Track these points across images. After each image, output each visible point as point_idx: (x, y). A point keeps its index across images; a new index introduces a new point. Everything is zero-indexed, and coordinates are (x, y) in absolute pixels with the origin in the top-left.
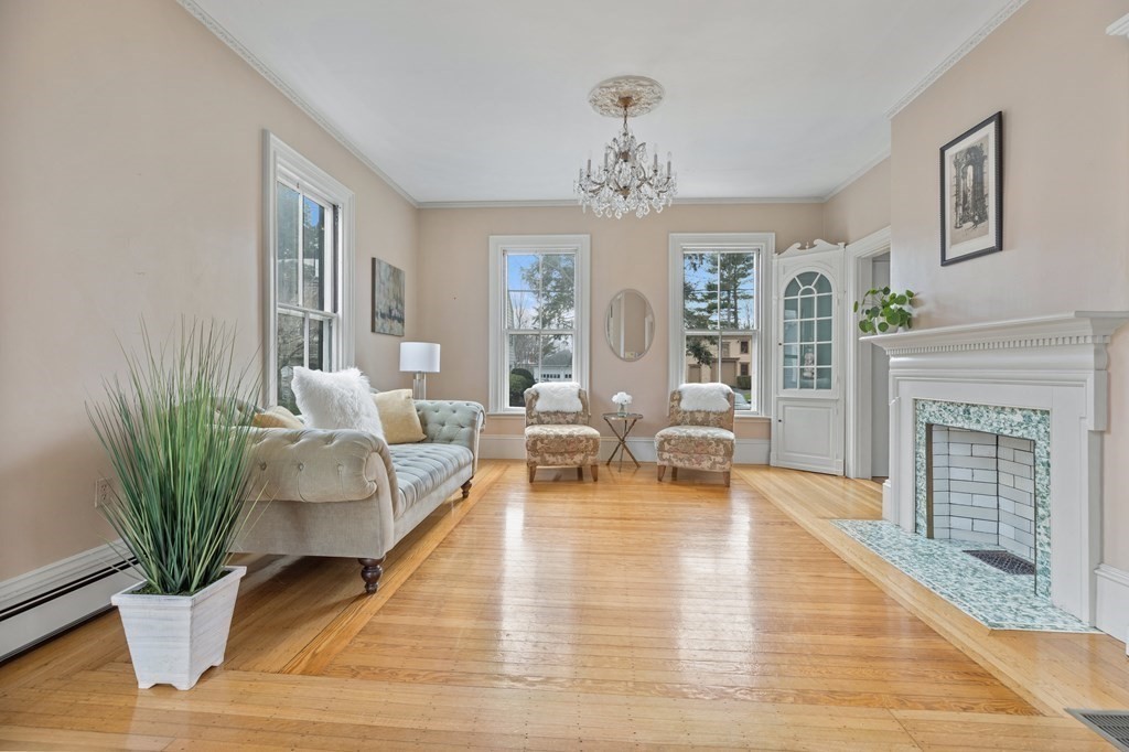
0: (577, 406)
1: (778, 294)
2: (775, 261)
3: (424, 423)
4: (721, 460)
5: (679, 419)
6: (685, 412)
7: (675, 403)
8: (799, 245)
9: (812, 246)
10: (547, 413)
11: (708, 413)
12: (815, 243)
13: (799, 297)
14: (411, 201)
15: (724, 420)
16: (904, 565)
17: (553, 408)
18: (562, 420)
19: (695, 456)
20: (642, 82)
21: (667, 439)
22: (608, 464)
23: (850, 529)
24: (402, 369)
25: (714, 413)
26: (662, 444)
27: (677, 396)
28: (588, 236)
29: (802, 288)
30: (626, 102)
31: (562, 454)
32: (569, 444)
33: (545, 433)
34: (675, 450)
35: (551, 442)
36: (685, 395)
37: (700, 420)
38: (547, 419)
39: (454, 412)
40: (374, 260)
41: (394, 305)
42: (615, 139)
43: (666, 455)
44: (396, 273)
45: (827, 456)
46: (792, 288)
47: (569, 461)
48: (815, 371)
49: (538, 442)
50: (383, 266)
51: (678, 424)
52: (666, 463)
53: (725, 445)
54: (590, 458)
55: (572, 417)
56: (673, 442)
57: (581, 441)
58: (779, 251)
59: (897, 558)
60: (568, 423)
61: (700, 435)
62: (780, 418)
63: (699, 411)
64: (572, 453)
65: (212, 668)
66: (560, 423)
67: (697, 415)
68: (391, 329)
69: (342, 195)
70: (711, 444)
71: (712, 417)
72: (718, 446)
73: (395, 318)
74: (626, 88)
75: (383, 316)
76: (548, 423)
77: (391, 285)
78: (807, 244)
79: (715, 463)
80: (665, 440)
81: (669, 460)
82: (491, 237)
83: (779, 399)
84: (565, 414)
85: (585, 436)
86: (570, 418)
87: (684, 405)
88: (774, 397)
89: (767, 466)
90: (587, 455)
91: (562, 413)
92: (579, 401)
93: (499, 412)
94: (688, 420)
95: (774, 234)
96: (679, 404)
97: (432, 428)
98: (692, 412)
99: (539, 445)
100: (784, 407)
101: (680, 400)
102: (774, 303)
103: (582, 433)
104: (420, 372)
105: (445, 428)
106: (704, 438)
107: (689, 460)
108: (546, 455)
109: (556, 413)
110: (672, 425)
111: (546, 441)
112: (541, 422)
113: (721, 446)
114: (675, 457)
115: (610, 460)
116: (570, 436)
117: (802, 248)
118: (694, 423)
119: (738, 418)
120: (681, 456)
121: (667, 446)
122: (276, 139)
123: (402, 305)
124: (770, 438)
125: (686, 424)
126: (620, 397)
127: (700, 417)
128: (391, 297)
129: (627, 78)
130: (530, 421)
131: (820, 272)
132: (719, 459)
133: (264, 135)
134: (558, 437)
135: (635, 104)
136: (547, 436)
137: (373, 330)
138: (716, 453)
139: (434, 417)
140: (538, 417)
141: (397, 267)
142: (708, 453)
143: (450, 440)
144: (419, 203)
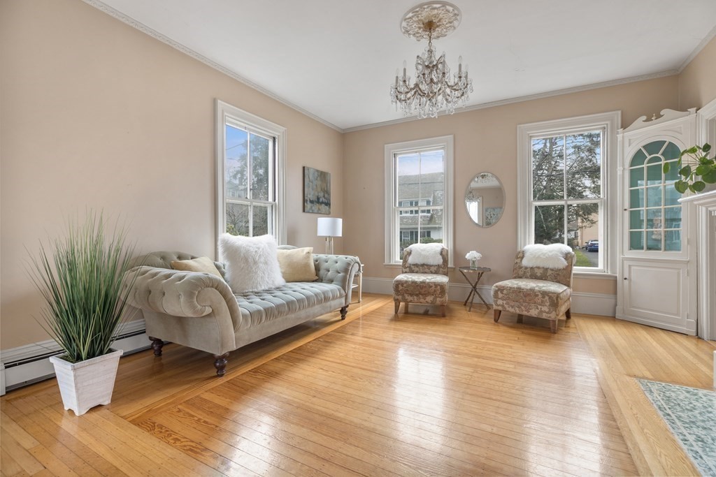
0: (439, 261)
1: (623, 165)
2: (620, 137)
3: (317, 268)
4: (547, 310)
5: (521, 273)
6: (526, 268)
7: (518, 261)
8: (644, 118)
9: (659, 116)
10: (416, 265)
11: (547, 269)
12: (662, 113)
13: (645, 166)
14: (337, 130)
15: (562, 276)
16: (696, 448)
17: (420, 261)
18: (427, 270)
19: (524, 304)
20: (435, 6)
21: (501, 289)
22: (465, 305)
23: (656, 394)
24: (319, 235)
25: (552, 270)
26: (496, 292)
27: (521, 255)
28: (452, 136)
29: (649, 157)
30: (430, 26)
31: (417, 295)
32: (422, 289)
33: (405, 279)
34: (506, 298)
35: (409, 286)
36: (527, 255)
37: (539, 274)
38: (416, 269)
39: (337, 263)
40: (304, 168)
41: (321, 194)
42: (418, 56)
43: (500, 302)
44: (323, 175)
45: (678, 314)
46: (638, 158)
47: (422, 300)
48: (663, 234)
49: (400, 286)
50: (311, 171)
51: (521, 278)
52: (500, 308)
53: (550, 297)
54: (438, 299)
55: (435, 268)
56: (505, 292)
57: (431, 287)
58: (624, 126)
59: (691, 438)
60: (432, 273)
61: (529, 287)
62: (626, 275)
63: (539, 268)
64: (425, 295)
65: (100, 406)
66: (426, 273)
67: (536, 270)
68: (319, 209)
69: (278, 131)
70: (537, 295)
71: (550, 272)
72: (543, 297)
73: (322, 203)
74: (425, 14)
75: (312, 202)
76: (417, 272)
77: (319, 183)
78: (653, 114)
79: (541, 312)
80: (499, 289)
81: (503, 306)
82: (386, 146)
83: (623, 260)
84: (429, 266)
85: (435, 283)
86: (433, 269)
87: (525, 262)
88: (619, 257)
89: (612, 318)
90: (436, 297)
91: (427, 265)
92: (440, 257)
93: (392, 263)
94: (528, 274)
95: (620, 112)
96: (521, 261)
97: (322, 272)
98: (532, 268)
99: (400, 288)
100: (630, 266)
101: (522, 258)
102: (619, 173)
103: (433, 280)
104: (329, 237)
105: (329, 273)
106: (532, 290)
107: (519, 307)
108: (406, 295)
109: (423, 265)
110: (515, 278)
111: (405, 285)
112: (412, 271)
113: (547, 298)
114: (507, 304)
115: (466, 302)
116: (423, 282)
117: (649, 120)
118: (534, 277)
119: (574, 274)
120: (512, 303)
121: (500, 295)
122: (223, 103)
123: (329, 194)
124: (615, 293)
125: (527, 278)
126: (472, 255)
127: (539, 273)
128: (319, 190)
129: (421, 6)
130: (404, 270)
131: (668, 140)
132: (545, 309)
133: (215, 102)
134: (414, 282)
135: (438, 26)
136: (406, 282)
137: (304, 211)
138: (542, 303)
139: (324, 265)
140: (410, 267)
141: (323, 170)
142: (535, 303)
143: (331, 281)
144: (344, 130)
